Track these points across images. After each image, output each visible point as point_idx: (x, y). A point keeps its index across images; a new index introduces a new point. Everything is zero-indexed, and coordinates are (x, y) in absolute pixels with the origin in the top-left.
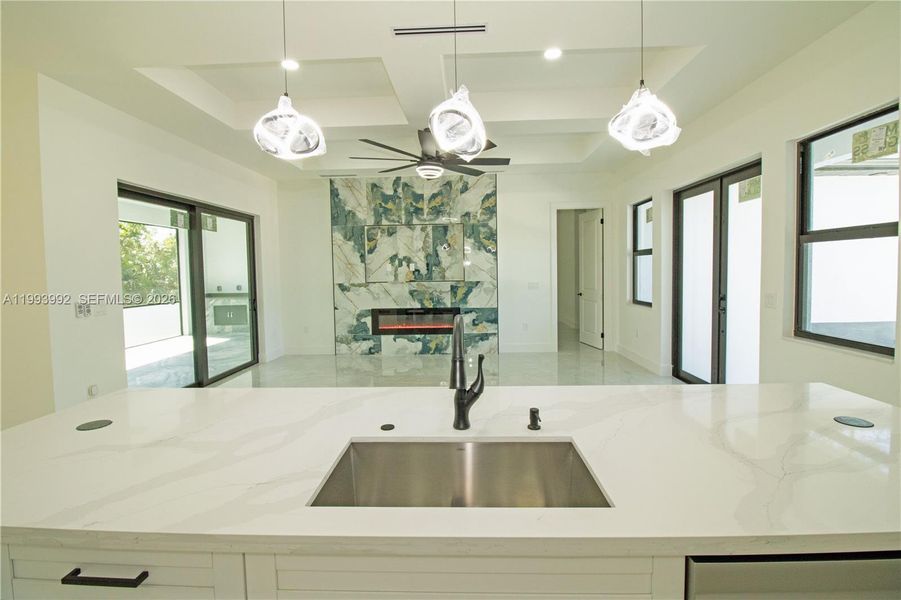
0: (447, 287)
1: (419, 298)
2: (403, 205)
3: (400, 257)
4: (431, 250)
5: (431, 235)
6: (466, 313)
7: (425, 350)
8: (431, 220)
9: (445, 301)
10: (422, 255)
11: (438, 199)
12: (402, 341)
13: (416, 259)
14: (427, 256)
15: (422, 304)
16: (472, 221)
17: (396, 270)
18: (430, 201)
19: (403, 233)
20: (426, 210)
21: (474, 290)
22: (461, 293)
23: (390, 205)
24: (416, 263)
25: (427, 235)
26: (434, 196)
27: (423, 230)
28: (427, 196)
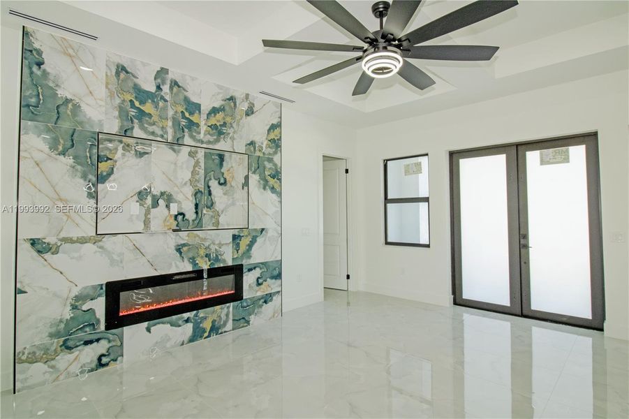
0: (227, 237)
1: (191, 255)
2: (171, 113)
3: (156, 192)
4: (201, 186)
5: (202, 165)
6: (250, 270)
7: (197, 334)
8: (209, 142)
9: (225, 257)
10: (189, 191)
11: (220, 116)
12: (162, 329)
13: (179, 197)
14: (197, 193)
15: (195, 264)
16: (258, 154)
17: (148, 212)
18: (209, 114)
19: (160, 155)
20: (203, 128)
21: (259, 240)
22: (244, 243)
23: (148, 108)
24: (179, 203)
25: (197, 163)
26: (214, 111)
27: (191, 154)
28: (206, 108)
